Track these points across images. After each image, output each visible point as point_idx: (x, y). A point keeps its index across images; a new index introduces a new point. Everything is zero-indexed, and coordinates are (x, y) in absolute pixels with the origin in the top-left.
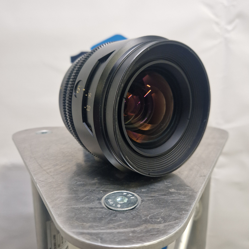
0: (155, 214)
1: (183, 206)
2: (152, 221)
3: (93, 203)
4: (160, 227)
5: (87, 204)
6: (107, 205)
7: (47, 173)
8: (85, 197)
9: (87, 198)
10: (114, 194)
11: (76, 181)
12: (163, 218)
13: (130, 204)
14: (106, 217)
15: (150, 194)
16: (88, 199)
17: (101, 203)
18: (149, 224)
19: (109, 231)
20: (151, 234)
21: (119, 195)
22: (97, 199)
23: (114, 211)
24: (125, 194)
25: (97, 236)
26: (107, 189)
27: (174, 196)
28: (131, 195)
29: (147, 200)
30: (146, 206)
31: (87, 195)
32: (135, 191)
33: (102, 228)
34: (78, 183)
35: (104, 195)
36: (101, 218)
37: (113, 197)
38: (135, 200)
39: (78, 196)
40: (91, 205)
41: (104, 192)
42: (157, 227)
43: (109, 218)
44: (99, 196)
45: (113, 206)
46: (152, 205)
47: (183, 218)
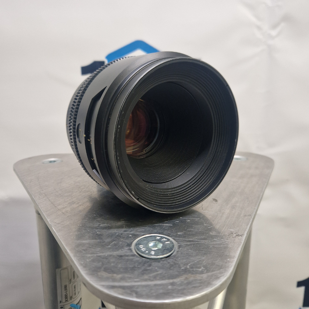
0: (196, 262)
1: (227, 252)
2: (193, 270)
3: (122, 249)
4: (202, 277)
5: (115, 251)
6: (138, 252)
7: (63, 213)
8: (112, 242)
9: (115, 243)
10: (145, 239)
11: (99, 224)
12: (205, 267)
13: (165, 251)
14: (139, 266)
15: (187, 238)
16: (115, 245)
17: (132, 250)
18: (190, 275)
19: (144, 283)
20: (193, 286)
21: (152, 240)
22: (127, 245)
23: (148, 260)
24: (158, 238)
25: (131, 290)
26: (136, 232)
27: (216, 240)
28: (166, 240)
29: (185, 246)
30: (185, 253)
31: (114, 240)
32: (170, 234)
33: (136, 280)
34: (101, 225)
35: (134, 240)
36: (133, 268)
37: (145, 242)
38: (171, 245)
39: (104, 242)
40: (119, 252)
41: (134, 236)
42: (199, 278)
43: (143, 268)
44: (128, 241)
45: (146, 253)
46: (191, 252)
47: (228, 266)
